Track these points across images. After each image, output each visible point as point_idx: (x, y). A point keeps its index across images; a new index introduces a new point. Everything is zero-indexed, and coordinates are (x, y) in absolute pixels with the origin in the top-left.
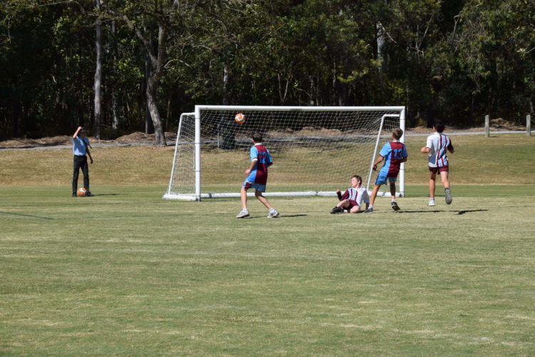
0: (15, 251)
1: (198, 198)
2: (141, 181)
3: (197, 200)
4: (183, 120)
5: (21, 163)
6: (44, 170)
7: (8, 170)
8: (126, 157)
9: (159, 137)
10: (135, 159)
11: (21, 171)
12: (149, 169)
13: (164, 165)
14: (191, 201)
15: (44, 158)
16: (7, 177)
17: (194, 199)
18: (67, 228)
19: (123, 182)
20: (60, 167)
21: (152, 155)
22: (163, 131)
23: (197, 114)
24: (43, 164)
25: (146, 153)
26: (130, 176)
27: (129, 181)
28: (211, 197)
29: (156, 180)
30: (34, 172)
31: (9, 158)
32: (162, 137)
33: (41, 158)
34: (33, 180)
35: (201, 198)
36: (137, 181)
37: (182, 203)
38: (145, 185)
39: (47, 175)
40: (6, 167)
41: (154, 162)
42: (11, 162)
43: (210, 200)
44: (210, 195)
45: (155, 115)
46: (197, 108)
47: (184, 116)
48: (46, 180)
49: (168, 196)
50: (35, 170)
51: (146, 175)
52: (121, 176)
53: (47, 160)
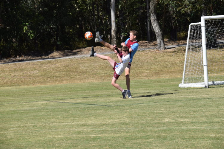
0: (104, 132)
1: (207, 85)
2: (151, 75)
3: (206, 87)
4: (191, 28)
5: (67, 68)
6: (83, 72)
7: (59, 73)
8: (138, 59)
9: (160, 43)
10: (145, 60)
11: (67, 73)
12: (156, 67)
13: (166, 63)
14: (201, 88)
15: (82, 63)
16: (59, 78)
17: (204, 86)
18: (126, 112)
19: (139, 77)
20: (93, 69)
21: (157, 56)
22: (163, 39)
23: (202, 23)
24: (82, 68)
25: (151, 55)
26: (143, 73)
27: (143, 76)
28: (214, 84)
29: (162, 74)
30: (76, 73)
31: (58, 65)
32: (162, 43)
33: (80, 63)
34: (77, 79)
35: (209, 85)
36: (148, 76)
37: (195, 90)
38: (154, 78)
39: (86, 75)
40: (58, 71)
41: (158, 61)
42: (60, 67)
43: (214, 86)
44: (213, 82)
45: (157, 28)
46: (203, 18)
47: (192, 25)
48: (85, 78)
49: (182, 85)
50: (77, 72)
51: (154, 71)
52: (137, 73)
53: (84, 65)
